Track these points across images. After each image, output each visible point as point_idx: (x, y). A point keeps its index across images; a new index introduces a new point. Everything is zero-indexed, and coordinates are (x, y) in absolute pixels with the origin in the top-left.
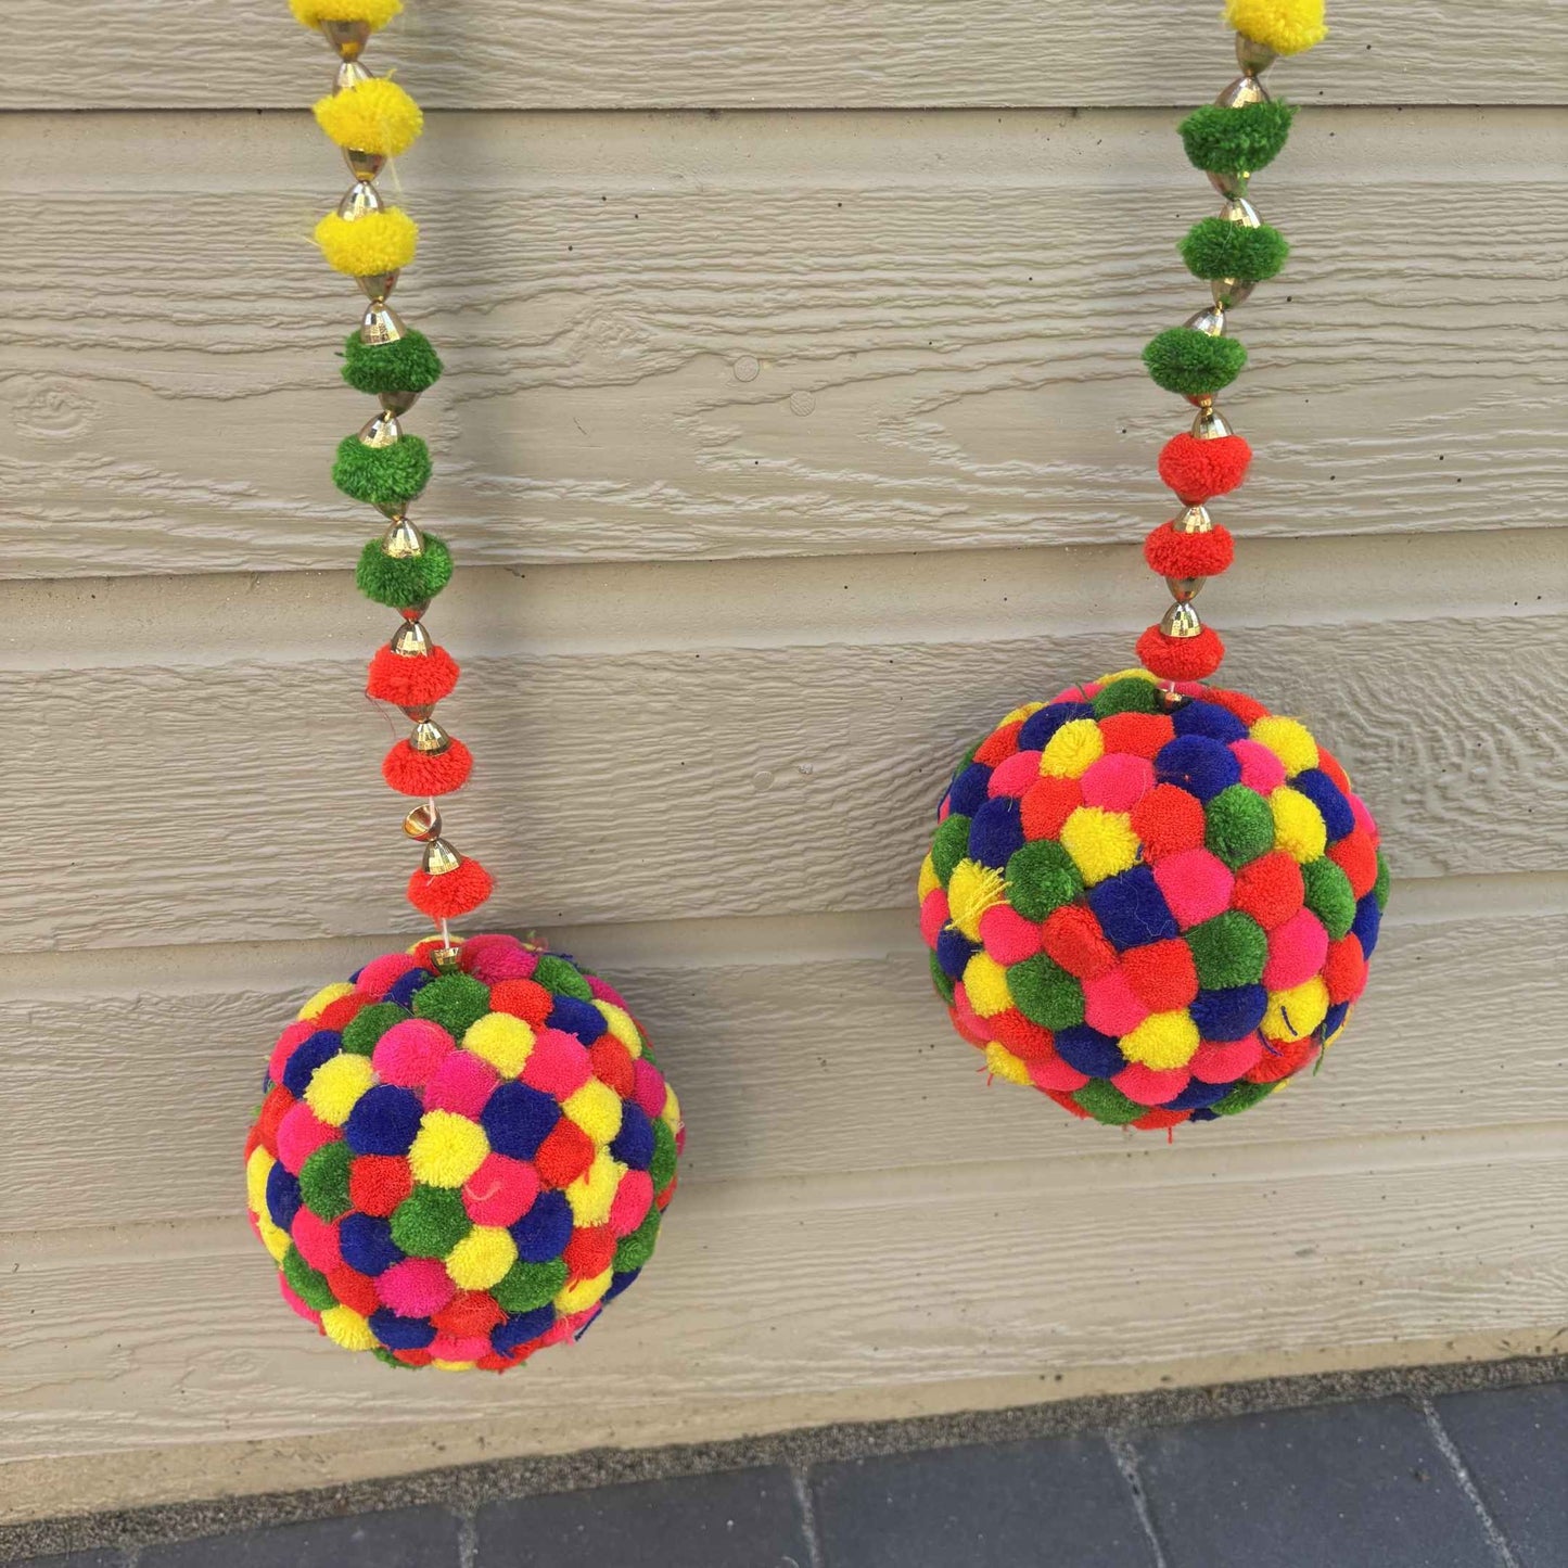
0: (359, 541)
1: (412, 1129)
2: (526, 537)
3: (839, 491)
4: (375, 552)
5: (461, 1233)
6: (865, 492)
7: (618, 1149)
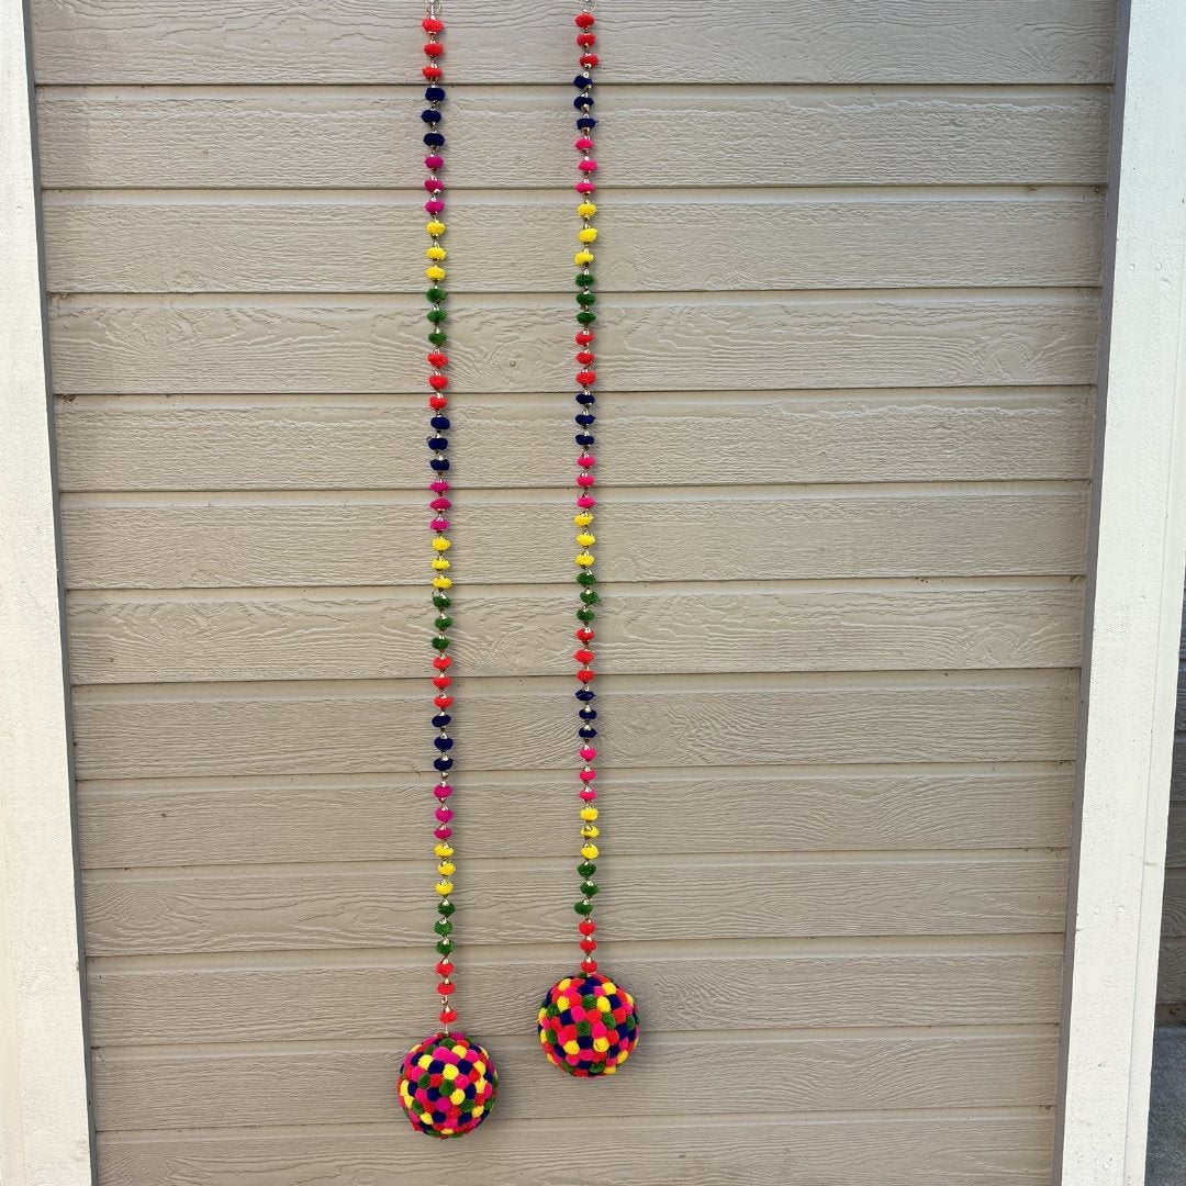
0: (437, 941)
1: (443, 1068)
2: (465, 939)
3: (531, 930)
4: (440, 944)
5: (454, 1090)
6: (537, 930)
7: (486, 1077)
